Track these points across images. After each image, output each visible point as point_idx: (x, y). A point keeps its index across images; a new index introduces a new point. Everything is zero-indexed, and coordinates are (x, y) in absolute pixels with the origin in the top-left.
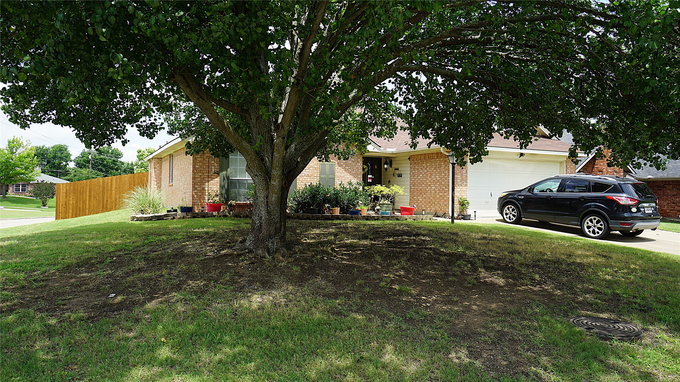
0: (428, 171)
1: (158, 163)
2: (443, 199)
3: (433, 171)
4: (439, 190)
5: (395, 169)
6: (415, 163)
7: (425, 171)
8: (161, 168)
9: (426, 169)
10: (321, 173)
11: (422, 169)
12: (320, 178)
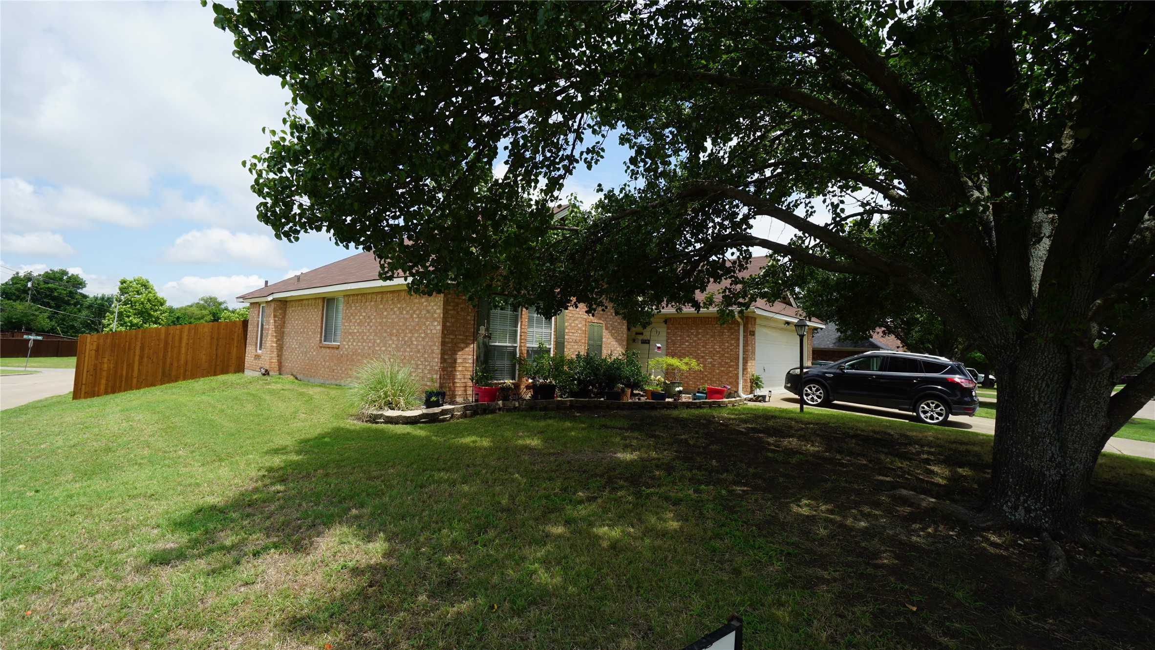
0: (699, 339)
1: (281, 309)
2: (727, 374)
3: (708, 340)
4: (720, 363)
5: (637, 334)
6: (677, 328)
7: (695, 339)
8: (284, 317)
9: (696, 336)
10: (589, 340)
11: (688, 336)
12: (589, 345)
